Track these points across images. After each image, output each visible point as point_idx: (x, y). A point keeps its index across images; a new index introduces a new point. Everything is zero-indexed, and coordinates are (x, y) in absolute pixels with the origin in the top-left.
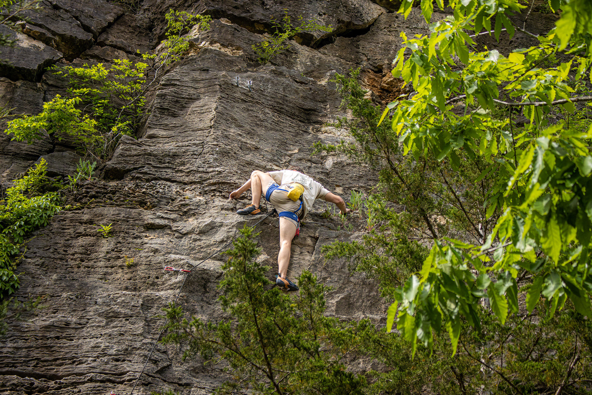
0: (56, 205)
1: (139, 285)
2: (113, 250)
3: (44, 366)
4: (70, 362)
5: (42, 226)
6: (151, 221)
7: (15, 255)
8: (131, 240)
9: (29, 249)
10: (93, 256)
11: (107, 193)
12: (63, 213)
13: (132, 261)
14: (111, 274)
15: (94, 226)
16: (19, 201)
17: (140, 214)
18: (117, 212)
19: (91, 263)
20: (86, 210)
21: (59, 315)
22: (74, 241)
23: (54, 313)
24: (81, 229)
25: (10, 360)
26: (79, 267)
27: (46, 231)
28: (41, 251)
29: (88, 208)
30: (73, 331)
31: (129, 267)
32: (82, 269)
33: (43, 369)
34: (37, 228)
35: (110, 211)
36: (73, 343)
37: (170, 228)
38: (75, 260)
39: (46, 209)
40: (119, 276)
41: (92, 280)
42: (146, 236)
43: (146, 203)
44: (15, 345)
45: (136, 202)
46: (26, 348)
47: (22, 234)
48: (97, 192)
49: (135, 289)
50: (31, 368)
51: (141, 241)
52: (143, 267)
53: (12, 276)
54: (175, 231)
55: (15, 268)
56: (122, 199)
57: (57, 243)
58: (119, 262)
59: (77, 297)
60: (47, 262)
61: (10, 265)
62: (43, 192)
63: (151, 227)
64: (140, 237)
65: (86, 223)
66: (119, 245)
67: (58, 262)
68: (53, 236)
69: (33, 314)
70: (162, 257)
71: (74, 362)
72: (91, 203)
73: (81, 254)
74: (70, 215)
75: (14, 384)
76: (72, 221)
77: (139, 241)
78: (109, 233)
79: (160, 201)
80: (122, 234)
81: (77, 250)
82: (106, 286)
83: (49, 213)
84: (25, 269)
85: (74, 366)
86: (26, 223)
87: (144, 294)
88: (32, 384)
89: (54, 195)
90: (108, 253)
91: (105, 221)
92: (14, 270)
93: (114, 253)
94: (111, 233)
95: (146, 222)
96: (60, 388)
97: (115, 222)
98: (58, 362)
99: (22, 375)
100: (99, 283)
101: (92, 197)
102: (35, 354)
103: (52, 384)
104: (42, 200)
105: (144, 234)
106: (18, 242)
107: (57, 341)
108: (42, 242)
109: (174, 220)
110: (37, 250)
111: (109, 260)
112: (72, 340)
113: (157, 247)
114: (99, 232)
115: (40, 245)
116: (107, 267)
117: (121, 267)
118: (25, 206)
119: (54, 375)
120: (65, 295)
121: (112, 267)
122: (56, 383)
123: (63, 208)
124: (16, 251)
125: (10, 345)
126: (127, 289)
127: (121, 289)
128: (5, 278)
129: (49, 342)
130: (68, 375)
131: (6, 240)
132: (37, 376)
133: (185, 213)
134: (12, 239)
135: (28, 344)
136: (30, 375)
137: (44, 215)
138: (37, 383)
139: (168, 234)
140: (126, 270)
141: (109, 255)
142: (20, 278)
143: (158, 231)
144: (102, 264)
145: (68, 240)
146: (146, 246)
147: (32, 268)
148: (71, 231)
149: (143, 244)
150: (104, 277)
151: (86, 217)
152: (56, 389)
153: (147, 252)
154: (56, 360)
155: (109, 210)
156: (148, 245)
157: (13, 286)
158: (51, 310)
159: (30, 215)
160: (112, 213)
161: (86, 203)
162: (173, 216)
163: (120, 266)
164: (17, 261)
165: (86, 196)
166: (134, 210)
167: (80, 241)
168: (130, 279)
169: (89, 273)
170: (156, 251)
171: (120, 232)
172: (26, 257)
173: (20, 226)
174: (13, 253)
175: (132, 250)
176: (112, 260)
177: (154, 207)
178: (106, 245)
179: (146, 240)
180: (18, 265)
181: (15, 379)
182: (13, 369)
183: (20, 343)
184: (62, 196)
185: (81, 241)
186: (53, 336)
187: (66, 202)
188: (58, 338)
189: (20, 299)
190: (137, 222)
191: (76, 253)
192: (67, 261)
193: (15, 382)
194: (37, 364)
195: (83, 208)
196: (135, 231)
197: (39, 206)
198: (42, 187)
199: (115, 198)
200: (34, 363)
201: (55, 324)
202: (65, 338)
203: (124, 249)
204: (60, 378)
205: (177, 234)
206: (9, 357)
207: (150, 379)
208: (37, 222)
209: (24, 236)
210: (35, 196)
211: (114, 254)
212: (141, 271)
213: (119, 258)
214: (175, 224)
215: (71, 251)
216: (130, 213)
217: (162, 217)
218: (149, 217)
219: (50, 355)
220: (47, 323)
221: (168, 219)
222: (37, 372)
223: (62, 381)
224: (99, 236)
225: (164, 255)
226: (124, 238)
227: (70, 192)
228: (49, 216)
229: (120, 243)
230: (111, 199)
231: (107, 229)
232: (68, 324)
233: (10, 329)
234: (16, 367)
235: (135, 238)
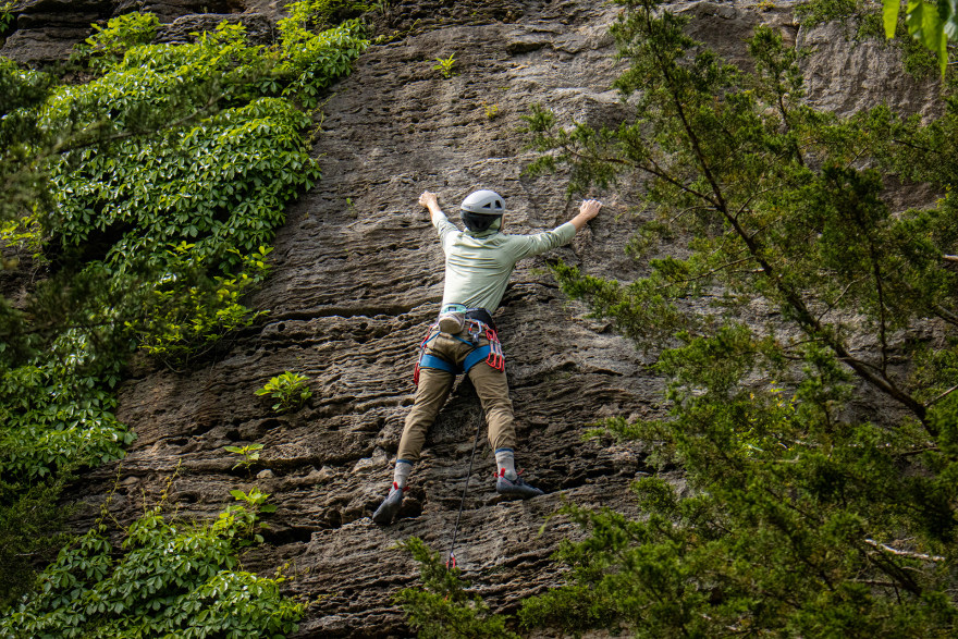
0: (361, 38)
1: (512, 146)
2: (462, 97)
3: (379, 295)
4: (419, 282)
5: (344, 75)
6: (517, 41)
7: (308, 128)
8: (489, 76)
9: (328, 115)
10: (431, 111)
11: (439, 7)
12: (373, 50)
13: (494, 109)
14: (465, 135)
15: (426, 63)
16: (301, 41)
17: (497, 32)
18: (460, 34)
19: (429, 123)
20: (409, 40)
21: (391, 212)
22: (398, 92)
23: (383, 210)
24: (407, 71)
25: (323, 293)
26: (411, 132)
27: (351, 83)
28: (348, 116)
29: (413, 35)
30: (415, 234)
31: (492, 119)
32: (417, 133)
33: (378, 299)
34: (335, 80)
35: (449, 35)
36: (419, 252)
37: (550, 47)
38: (404, 121)
39: (345, 48)
40: (477, 136)
41: (437, 146)
42: (513, 67)
43: (504, 13)
44: (328, 269)
45: (489, 13)
46: (346, 271)
47: (313, 93)
48: (423, 8)
49: (507, 154)
50: (358, 301)
51: (504, 75)
52: (514, 116)
53: (307, 162)
54: (559, 50)
55: (310, 147)
56: (465, 12)
57: (371, 99)
58: (475, 115)
59: (415, 180)
60: (360, 131)
61: (302, 145)
62: (339, 23)
63: (519, 51)
64: (503, 70)
65: (412, 60)
66: (471, 86)
67: (378, 128)
68: (362, 89)
69: (349, 217)
70: (544, 96)
71: (425, 282)
72: (416, 27)
73: (412, 110)
74: (384, 51)
75: (335, 330)
76: (389, 60)
77: (502, 75)
78: (452, 70)
79: (528, 6)
80: (473, 69)
81: (404, 105)
82: (458, 155)
83: (350, 52)
84: (327, 147)
85: (426, 287)
86: (318, 74)
87: (521, 157)
88: (364, 325)
89: (355, 24)
90: (454, 102)
91: (442, 52)
92: (309, 152)
93: (463, 101)
94: (455, 69)
95: (509, 43)
96: (409, 325)
97: (458, 51)
98: (400, 285)
99: (346, 314)
100: (448, 152)
101: (415, 17)
102: (361, 278)
103: (395, 321)
104: (338, 34)
105: (509, 63)
106: (309, 107)
107: (392, 253)
108: (347, 102)
109: (554, 34)
110: (341, 115)
111: (458, 114)
112: (417, 248)
113: (532, 80)
114: (436, 71)
115: (345, 106)
116: (456, 125)
117: (479, 121)
118: (311, 48)
119: (396, 307)
120: (394, 179)
121: (464, 124)
122: (401, 319)
123: (373, 42)
124: (308, 121)
125: (318, 268)
126: (493, 154)
127: (483, 157)
128: (295, 165)
129: (380, 255)
130: (419, 304)
131: (289, 106)
132: (371, 313)
133: (572, 18)
134: (299, 103)
135: (347, 265)
136: (358, 312)
137: (344, 57)
138: (370, 322)
139: (548, 57)
140: (488, 125)
141: (457, 106)
142: (321, 164)
143: (531, 55)
144: (447, 121)
145: (388, 92)
146: (514, 82)
147: (336, 145)
148: (391, 76)
149: (508, 79)
150: (454, 142)
151: (411, 51)
152: (402, 328)
153: (518, 91)
154: (395, 283)
155: (446, 33)
156: (517, 80)
157: (311, 177)
158: (377, 206)
159: (321, 60)
160: (452, 37)
161: (408, 28)
162: (553, 27)
163: (477, 120)
164: (312, 137)
165: (406, 17)
166: (487, 27)
167: (407, 90)
168: (496, 139)
169: (429, 139)
170: (531, 87)
171: (469, 65)
172: (326, 129)
173: (308, 81)
174: (303, 126)
175: (493, 91)
176: (463, 113)
177: (518, 16)
178: (450, 90)
179: (513, 72)
180: (314, 143)
181: (336, 322)
182: (331, 306)
183: (336, 265)
184: (368, 23)
185: (409, 90)
186: (385, 245)
187: (377, 31)
188: (394, 248)
189: (325, 195)
190: (495, 45)
191: (403, 110)
192: (391, 125)
193: (337, 326)
194: (367, 293)
195: (404, 37)
196: (494, 61)
197: (334, 45)
198: (335, 14)
199: (454, 13)
200: (362, 292)
201: (386, 227)
202: (405, 246)
203: (479, 92)
204: (406, 310)
205: (562, 56)
206: (321, 289)
207: (550, 291)
208: (333, 71)
209: (316, 96)
210: (325, 29)
211: (464, 103)
212: (512, 123)
213: (473, 107)
214: (558, 39)
215: (395, 108)
216: (481, 33)
217: (535, 31)
218: (513, 34)
219: (385, 277)
220: (373, 226)
221: (545, 32)
222: (369, 306)
223: (410, 314)
224: (437, 77)
225: (545, 92)
226: (477, 74)
227: (379, 14)
228: (353, 58)
229: (471, 83)
230: (447, 15)
231: (448, 63)
232: (406, 224)
233: (317, 244)
234: (334, 303)
235: (495, 71)
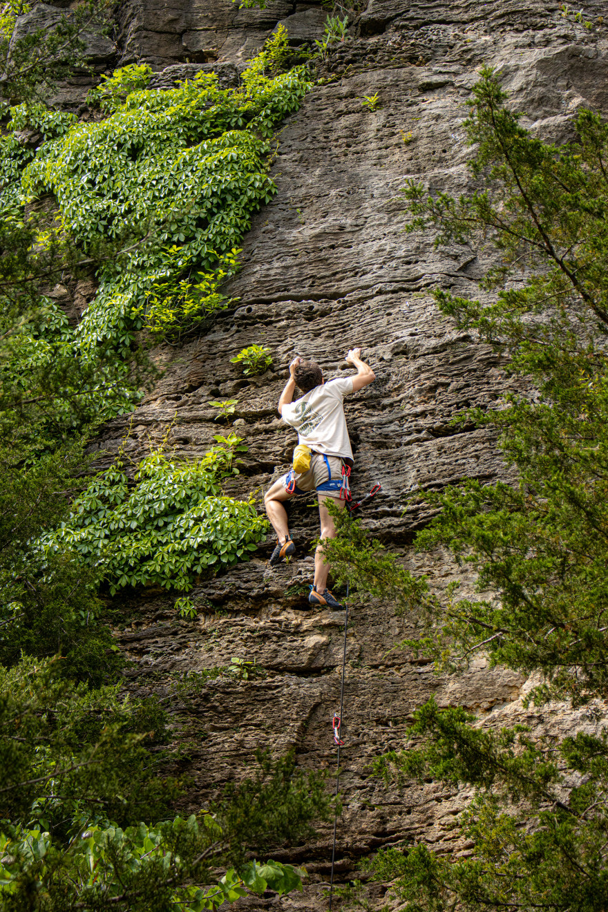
0: (307, 81)
1: (423, 164)
2: (384, 126)
3: (322, 284)
4: (352, 274)
5: (294, 110)
6: (427, 80)
7: (267, 153)
8: (405, 109)
9: (282, 143)
10: (361, 137)
11: (366, 54)
12: (316, 90)
13: (408, 136)
14: (387, 156)
15: (356, 99)
16: (260, 84)
17: (411, 74)
18: (383, 76)
19: (359, 148)
20: (344, 81)
21: (330, 219)
22: (335, 123)
23: (324, 217)
24: (342, 106)
25: (280, 283)
26: (346, 155)
27: (300, 117)
28: (297, 143)
29: (346, 78)
30: (349, 236)
31: (408, 143)
32: (350, 156)
33: (322, 287)
34: (287, 114)
35: (373, 77)
36: (352, 251)
37: (452, 84)
38: (340, 146)
39: (294, 89)
40: (396, 157)
41: (365, 167)
42: (423, 101)
43: (417, 58)
44: (284, 264)
45: (405, 58)
46: (297, 265)
47: (270, 126)
48: (354, 55)
49: (419, 171)
50: (306, 289)
51: (418, 107)
52: (425, 141)
53: (267, 180)
54: (459, 87)
55: (269, 169)
56: (386, 58)
57: (314, 129)
58: (394, 140)
59: (348, 193)
60: (306, 155)
61: (262, 167)
62: (289, 68)
63: (428, 88)
64: (416, 104)
65: (346, 97)
66: (391, 118)
67: (320, 152)
68: (308, 122)
69: (299, 223)
70: (447, 124)
71: (357, 273)
72: (349, 71)
73: (346, 137)
74: (324, 90)
75: (290, 311)
76: (328, 98)
77: (415, 108)
78: (377, 104)
79: (435, 51)
80: (393, 104)
81: (340, 134)
82: (382, 173)
83: (298, 93)
84: (282, 168)
85: (357, 278)
86: (274, 110)
87: (430, 174)
88: (311, 308)
89: (301, 69)
90: (378, 130)
91: (369, 91)
92: (267, 173)
93: (386, 129)
94: (379, 104)
95: (421, 83)
96: (345, 307)
97: (381, 89)
98: (338, 276)
99: (298, 299)
100: (374, 171)
101: (348, 62)
102: (308, 271)
103: (334, 304)
104: (288, 79)
105: (420, 98)
106: (267, 137)
107: (332, 251)
108: (296, 132)
109: (456, 74)
110: (291, 143)
111: (381, 140)
112: (350, 247)
113: (438, 112)
114: (364, 106)
115: (295, 135)
116: (380, 149)
117: (398, 145)
118: (267, 90)
119: (335, 293)
120: (333, 193)
121: (387, 148)
122: (339, 302)
123: (316, 84)
124: (266, 148)
125: (276, 264)
126: (408, 172)
127: (401, 174)
128: (257, 184)
129: (323, 253)
130: (353, 291)
131: (252, 137)
132: (316, 298)
133: (469, 61)
134: (259, 134)
135: (298, 261)
136: (307, 298)
137: (293, 97)
138: (316, 305)
139: (451, 93)
140: (404, 148)
141: (381, 133)
142: (276, 182)
143: (437, 91)
144: (373, 146)
145: (328, 123)
146: (424, 113)
147: (289, 167)
148: (330, 110)
149: (420, 111)
150: (379, 162)
151: (345, 90)
152: (341, 309)
153: (428, 121)
154: (334, 274)
155: (372, 76)
156: (427, 112)
157: (269, 193)
158: (320, 214)
159: (276, 99)
160: (376, 78)
161: (342, 72)
162: (454, 68)
163: (396, 145)
164: (270, 161)
165: (341, 63)
166: (403, 70)
167: (342, 121)
168: (411, 159)
169: (359, 160)
170: (438, 118)
171: (390, 101)
172: (280, 154)
173: (267, 116)
174: (263, 151)
175: (408, 121)
176: (385, 139)
177: (428, 60)
178: (375, 121)
179: (423, 106)
180: (271, 165)
181: (290, 305)
182: (286, 293)
183: (289, 261)
184: (312, 68)
185: (344, 121)
186: (326, 245)
187: (318, 75)
188: (333, 247)
189: (281, 206)
190: (409, 84)
191: (340, 137)
192: (330, 150)
193: (291, 308)
194: (313, 282)
195: (340, 79)
196: (408, 97)
197: (286, 87)
198: (287, 61)
199: (378, 59)
200: (309, 282)
201: (327, 231)
202: (341, 245)
203: (397, 122)
204: (343, 295)
205: (462, 91)
206: (279, 280)
207: (452, 280)
208: (286, 108)
209: (272, 127)
210: (279, 74)
211: (386, 131)
212: (423, 147)
213: (393, 134)
214: (459, 78)
215: (333, 136)
216: (398, 75)
217: (440, 72)
218: (424, 75)
219: (327, 270)
220: (317, 231)
221: (448, 73)
222: (315, 292)
223: (346, 299)
224: (365, 111)
225: (448, 121)
226: (396, 108)
227: (321, 61)
228: (300, 97)
229: (391, 115)
230: (372, 60)
231: (373, 100)
232: (342, 228)
233: (275, 245)
234: (288, 291)
235: (410, 105)
